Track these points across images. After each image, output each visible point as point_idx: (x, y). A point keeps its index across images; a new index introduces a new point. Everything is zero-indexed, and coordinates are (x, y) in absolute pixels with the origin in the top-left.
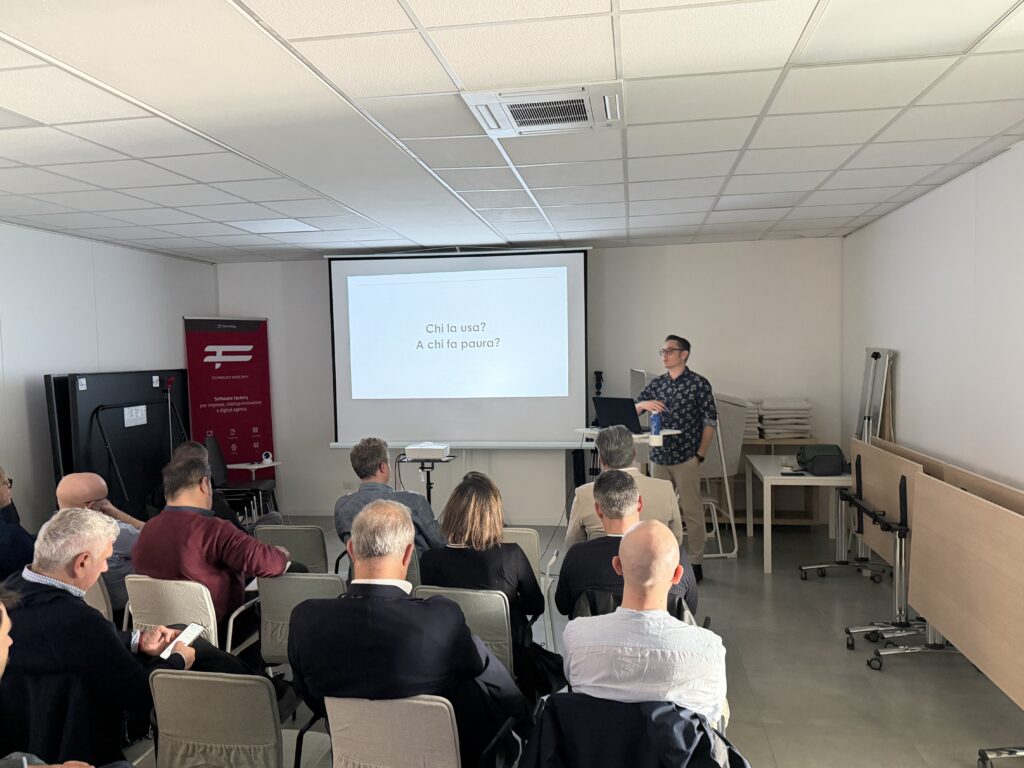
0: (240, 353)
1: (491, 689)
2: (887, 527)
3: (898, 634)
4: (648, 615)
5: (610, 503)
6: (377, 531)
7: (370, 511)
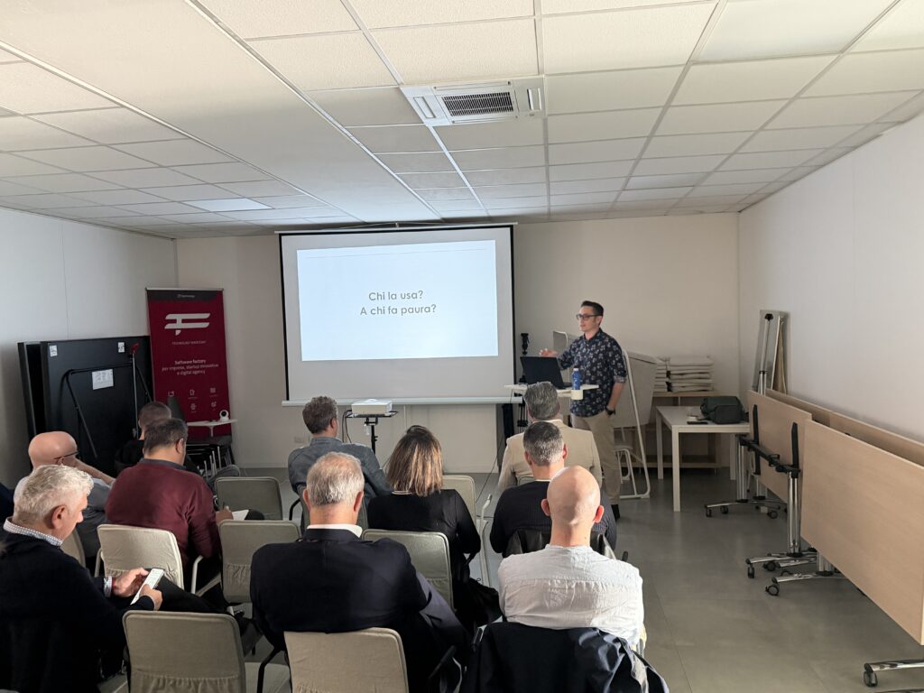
0: (199, 321)
1: (434, 621)
2: (781, 469)
3: (792, 563)
4: (574, 551)
5: (539, 451)
6: (331, 480)
7: (323, 463)
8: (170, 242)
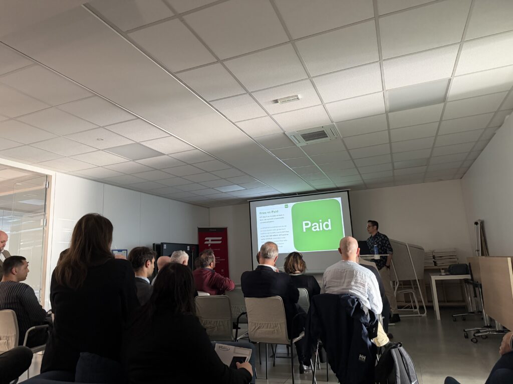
8: (207, 209)
